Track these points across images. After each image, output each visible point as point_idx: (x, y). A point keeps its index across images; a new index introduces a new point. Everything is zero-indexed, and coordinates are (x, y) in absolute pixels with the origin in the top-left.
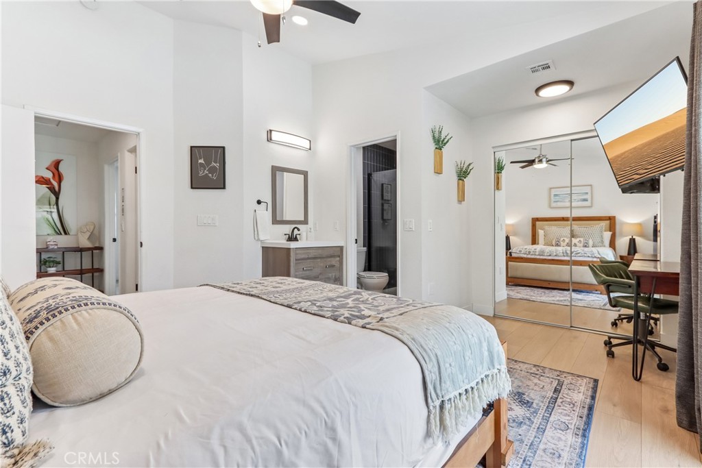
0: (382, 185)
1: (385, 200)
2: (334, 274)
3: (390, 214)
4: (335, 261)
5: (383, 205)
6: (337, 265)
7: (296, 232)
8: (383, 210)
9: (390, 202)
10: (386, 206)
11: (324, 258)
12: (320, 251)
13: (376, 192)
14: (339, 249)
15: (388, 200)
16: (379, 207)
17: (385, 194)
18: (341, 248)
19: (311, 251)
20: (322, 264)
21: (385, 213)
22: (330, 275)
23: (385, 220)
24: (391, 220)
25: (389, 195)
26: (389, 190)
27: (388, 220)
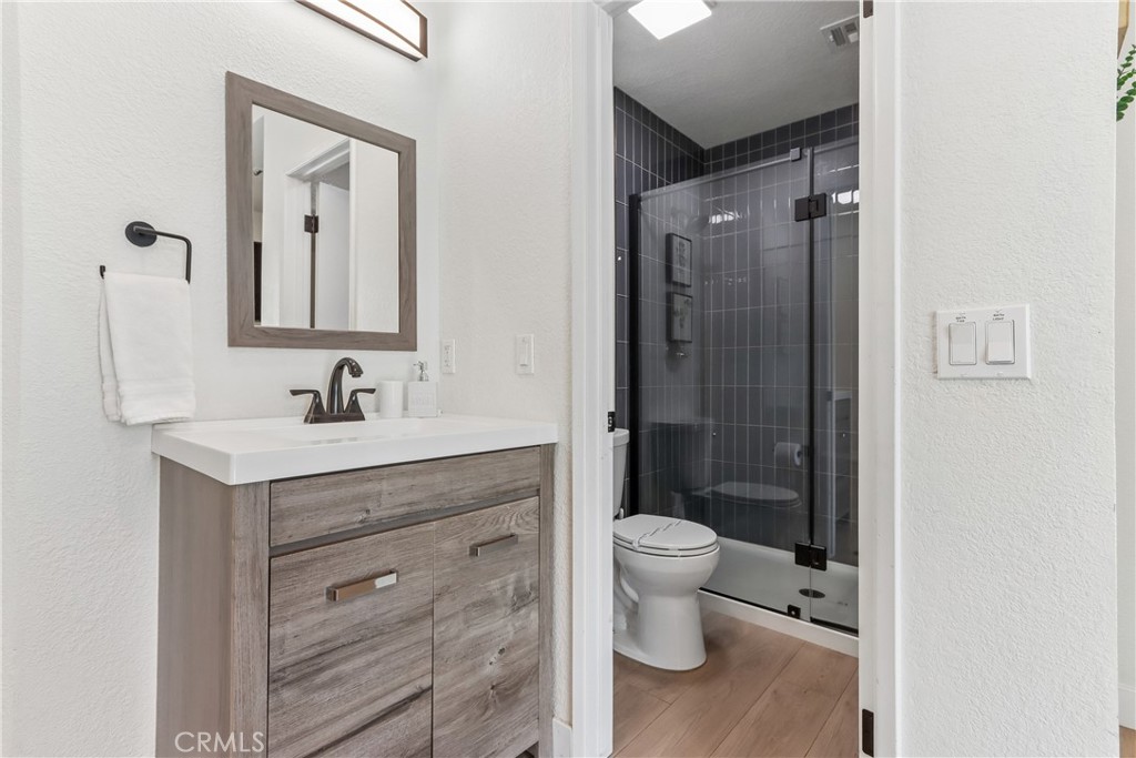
0: (669, 238)
1: (676, 284)
2: (512, 577)
3: (687, 324)
4: (515, 518)
5: (669, 298)
6: (527, 532)
7: (348, 383)
8: (670, 313)
9: (689, 291)
10: (679, 303)
11: (458, 511)
12: (440, 480)
13: (650, 257)
14: (535, 458)
15: (683, 285)
16: (660, 304)
17: (676, 266)
18: (547, 452)
19: (385, 486)
20: (449, 545)
21: (677, 320)
22: (494, 584)
23: (676, 341)
24: (690, 342)
25: (686, 269)
26: (686, 254)
27: (683, 342)
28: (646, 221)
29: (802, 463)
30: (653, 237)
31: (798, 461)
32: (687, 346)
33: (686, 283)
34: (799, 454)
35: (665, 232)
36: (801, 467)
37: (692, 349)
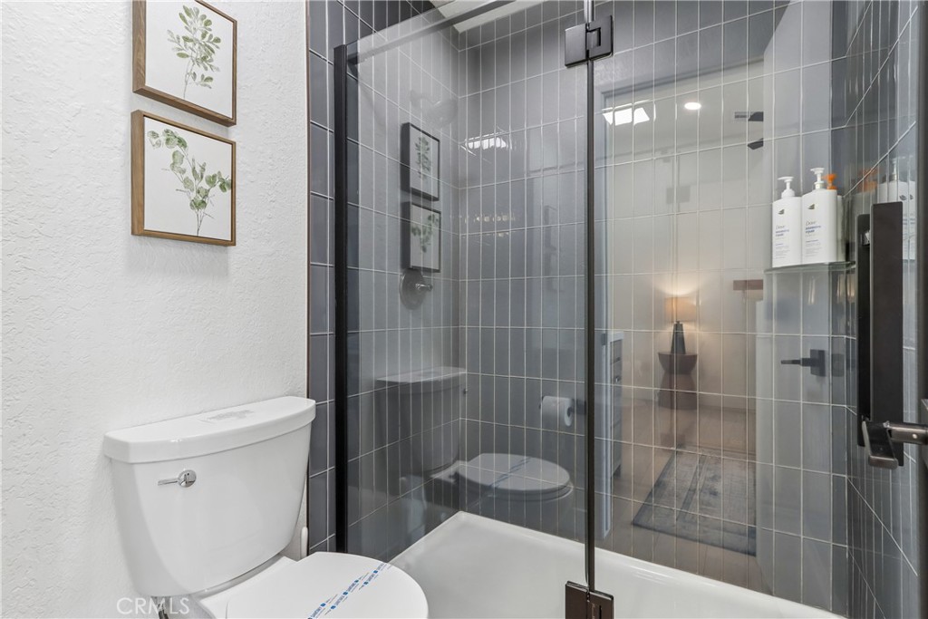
0: (406, 128)
1: (417, 193)
3: (432, 247)
5: (405, 210)
9: (436, 205)
10: (419, 216)
15: (428, 197)
17: (414, 168)
21: (415, 241)
23: (416, 270)
24: (438, 271)
25: (432, 176)
26: (432, 155)
27: (428, 271)
28: (369, 99)
29: (573, 422)
30: (380, 123)
31: (567, 421)
32: (433, 277)
33: (433, 193)
34: (570, 411)
35: (400, 121)
36: (570, 428)
37: (439, 280)
